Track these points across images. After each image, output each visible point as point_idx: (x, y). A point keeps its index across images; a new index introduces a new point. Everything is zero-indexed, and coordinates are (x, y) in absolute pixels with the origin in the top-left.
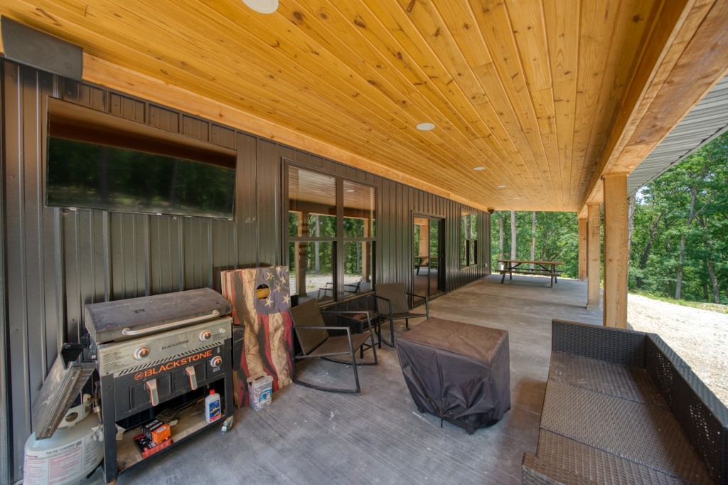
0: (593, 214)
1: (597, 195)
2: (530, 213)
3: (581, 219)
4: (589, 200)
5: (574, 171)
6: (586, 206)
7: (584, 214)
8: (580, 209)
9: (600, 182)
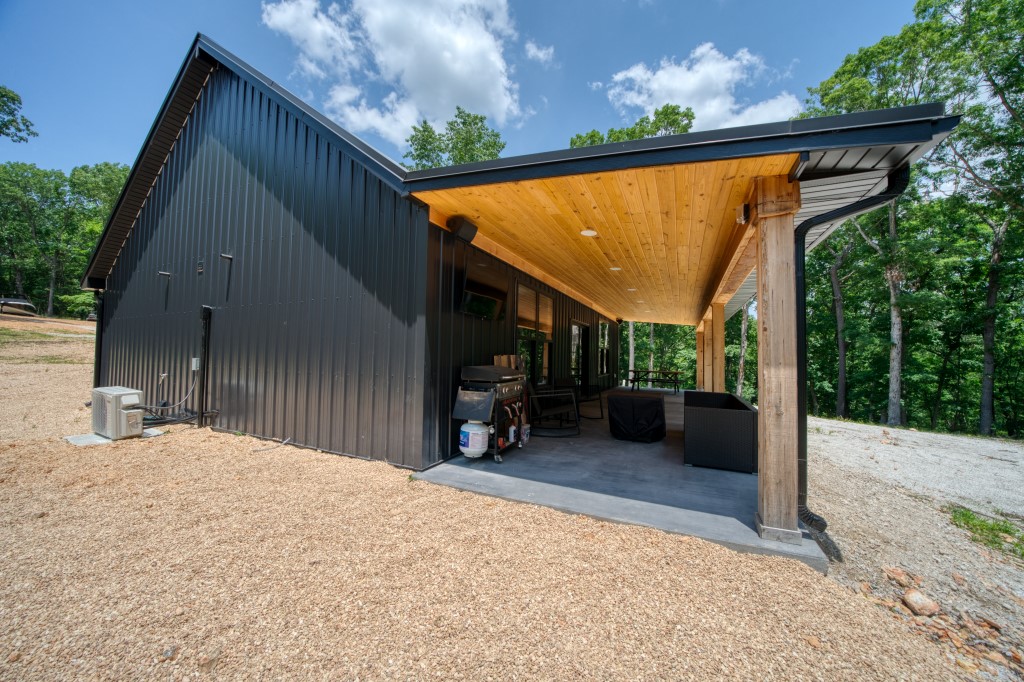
0: (707, 328)
1: (709, 315)
2: (648, 324)
3: (699, 333)
4: (705, 317)
5: (695, 297)
6: (702, 322)
7: (701, 328)
8: (698, 323)
9: (710, 308)
